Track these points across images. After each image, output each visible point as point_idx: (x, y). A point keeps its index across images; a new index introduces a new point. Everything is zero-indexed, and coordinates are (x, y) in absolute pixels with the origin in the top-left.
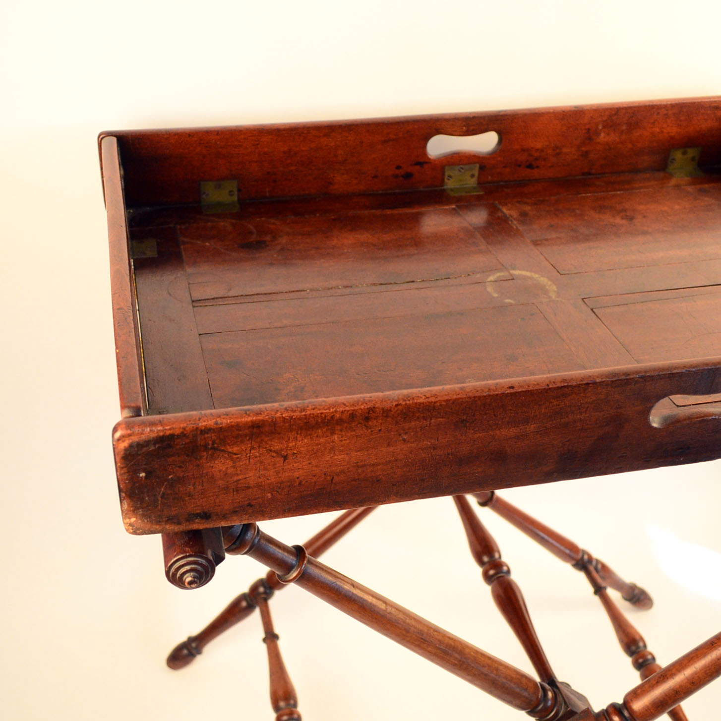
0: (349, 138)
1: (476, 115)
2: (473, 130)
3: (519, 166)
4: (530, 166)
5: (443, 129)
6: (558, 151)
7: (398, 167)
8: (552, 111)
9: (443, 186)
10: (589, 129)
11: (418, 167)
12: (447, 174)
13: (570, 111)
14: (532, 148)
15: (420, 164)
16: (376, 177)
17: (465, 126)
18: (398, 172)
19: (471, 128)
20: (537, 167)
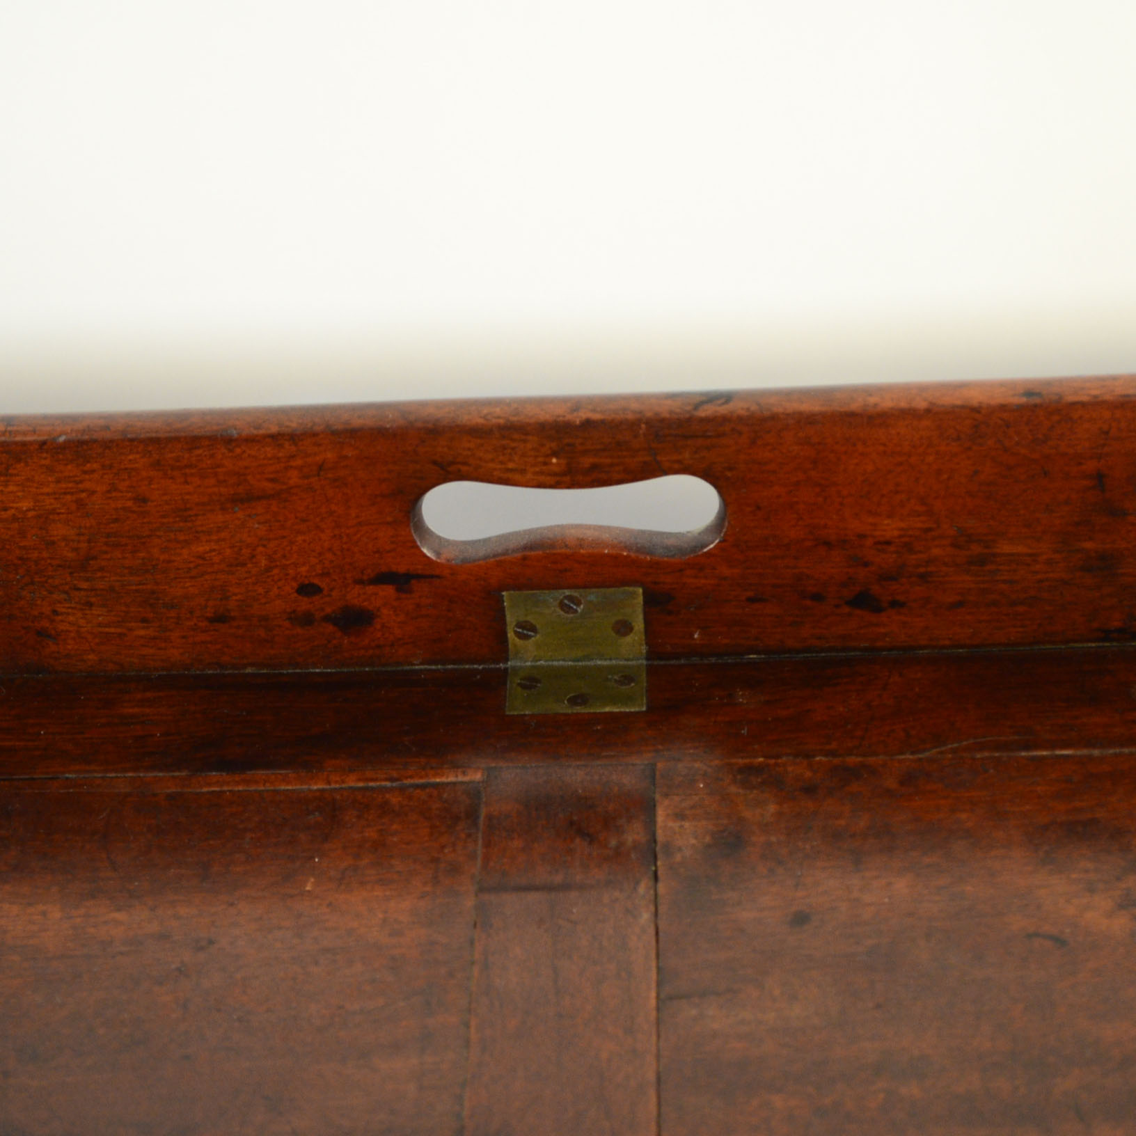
0: (87, 485)
1: (596, 416)
2: (594, 467)
3: (817, 597)
4: (863, 601)
5: (465, 464)
6: (976, 549)
7: (307, 590)
8: (921, 405)
9: (506, 660)
10: (1100, 477)
11: (388, 591)
12: (511, 619)
13: (1003, 408)
14: (862, 536)
15: (401, 581)
16: (220, 618)
17: (555, 454)
18: (304, 604)
19: (587, 461)
20: (894, 604)
